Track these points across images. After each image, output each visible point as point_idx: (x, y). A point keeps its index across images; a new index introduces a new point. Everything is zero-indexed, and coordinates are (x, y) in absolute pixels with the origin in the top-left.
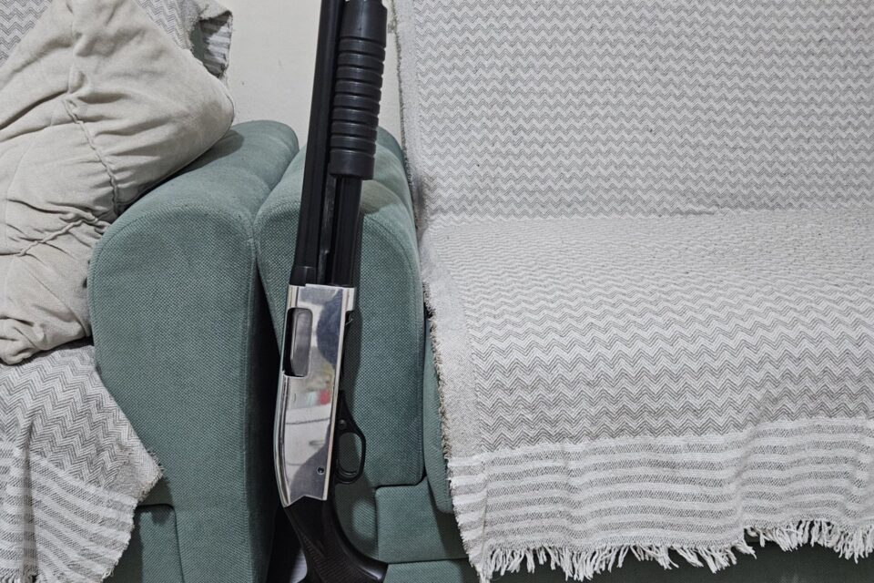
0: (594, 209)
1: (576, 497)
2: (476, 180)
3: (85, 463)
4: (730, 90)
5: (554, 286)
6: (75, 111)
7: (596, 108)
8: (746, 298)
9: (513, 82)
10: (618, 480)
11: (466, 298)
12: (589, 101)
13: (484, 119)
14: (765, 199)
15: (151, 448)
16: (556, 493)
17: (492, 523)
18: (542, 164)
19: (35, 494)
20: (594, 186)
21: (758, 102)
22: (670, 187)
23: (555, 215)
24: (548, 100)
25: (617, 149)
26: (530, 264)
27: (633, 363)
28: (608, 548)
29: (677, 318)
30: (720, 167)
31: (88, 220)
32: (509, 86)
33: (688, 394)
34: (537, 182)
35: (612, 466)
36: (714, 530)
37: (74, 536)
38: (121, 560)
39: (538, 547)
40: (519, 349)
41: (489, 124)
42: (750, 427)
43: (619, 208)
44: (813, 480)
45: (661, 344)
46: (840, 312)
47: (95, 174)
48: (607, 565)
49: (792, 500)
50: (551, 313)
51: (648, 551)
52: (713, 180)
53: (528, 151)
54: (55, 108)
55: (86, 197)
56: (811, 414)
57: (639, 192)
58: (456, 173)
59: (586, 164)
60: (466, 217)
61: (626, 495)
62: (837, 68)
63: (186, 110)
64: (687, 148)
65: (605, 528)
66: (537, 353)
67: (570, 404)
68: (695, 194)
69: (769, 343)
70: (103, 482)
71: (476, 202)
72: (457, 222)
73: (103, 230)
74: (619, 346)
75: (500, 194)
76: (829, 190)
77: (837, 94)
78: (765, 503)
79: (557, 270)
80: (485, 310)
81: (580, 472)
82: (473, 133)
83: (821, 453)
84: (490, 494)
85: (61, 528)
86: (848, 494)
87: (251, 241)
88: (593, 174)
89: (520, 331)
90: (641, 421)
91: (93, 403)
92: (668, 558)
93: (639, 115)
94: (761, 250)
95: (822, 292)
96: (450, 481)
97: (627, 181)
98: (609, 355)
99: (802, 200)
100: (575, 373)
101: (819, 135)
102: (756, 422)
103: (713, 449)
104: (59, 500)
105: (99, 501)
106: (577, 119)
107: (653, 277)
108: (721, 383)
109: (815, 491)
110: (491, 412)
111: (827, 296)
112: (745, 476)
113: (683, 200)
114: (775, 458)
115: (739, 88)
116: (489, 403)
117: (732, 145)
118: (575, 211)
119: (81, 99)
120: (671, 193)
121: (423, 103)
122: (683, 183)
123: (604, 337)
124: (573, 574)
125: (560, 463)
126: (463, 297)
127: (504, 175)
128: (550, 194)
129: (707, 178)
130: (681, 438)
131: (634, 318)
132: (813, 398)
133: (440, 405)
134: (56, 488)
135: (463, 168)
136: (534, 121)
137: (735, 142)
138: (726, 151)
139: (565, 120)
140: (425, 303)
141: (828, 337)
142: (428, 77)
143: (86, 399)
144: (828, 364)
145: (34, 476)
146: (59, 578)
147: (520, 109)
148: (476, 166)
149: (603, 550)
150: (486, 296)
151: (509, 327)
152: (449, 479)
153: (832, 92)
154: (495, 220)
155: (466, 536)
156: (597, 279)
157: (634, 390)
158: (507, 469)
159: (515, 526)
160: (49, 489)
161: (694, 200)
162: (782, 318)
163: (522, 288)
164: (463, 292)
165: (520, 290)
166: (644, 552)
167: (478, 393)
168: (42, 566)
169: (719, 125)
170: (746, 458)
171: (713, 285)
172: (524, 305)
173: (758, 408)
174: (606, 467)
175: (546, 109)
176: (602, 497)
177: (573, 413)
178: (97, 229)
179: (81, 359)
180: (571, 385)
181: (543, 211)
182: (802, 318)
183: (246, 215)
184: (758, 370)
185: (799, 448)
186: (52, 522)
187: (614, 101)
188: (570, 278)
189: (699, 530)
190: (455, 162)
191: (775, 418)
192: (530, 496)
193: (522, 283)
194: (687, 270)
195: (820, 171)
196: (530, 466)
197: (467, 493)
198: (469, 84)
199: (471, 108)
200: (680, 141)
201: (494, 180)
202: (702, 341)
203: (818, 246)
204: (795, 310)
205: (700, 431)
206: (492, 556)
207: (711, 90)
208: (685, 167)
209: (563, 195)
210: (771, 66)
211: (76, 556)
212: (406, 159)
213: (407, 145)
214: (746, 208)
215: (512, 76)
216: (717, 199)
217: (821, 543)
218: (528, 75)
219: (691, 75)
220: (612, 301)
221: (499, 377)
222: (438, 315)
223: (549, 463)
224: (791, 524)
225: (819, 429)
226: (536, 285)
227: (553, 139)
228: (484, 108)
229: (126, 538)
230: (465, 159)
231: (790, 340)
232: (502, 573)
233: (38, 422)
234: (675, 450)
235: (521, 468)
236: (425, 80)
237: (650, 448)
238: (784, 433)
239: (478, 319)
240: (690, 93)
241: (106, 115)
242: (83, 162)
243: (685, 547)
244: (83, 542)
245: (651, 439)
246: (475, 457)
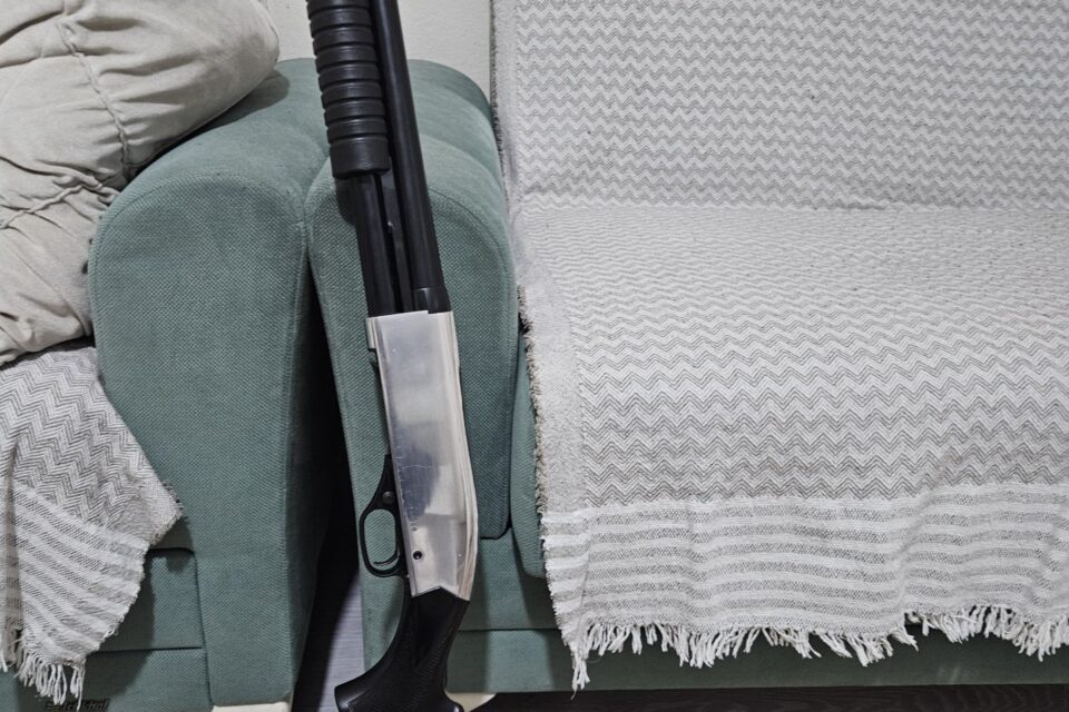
0: (733, 196)
1: (699, 568)
2: (586, 151)
3: (83, 497)
4: (919, 49)
5: (686, 299)
6: (73, 39)
7: (745, 64)
8: (932, 327)
9: (640, 25)
10: (753, 548)
11: (573, 310)
12: (736, 55)
13: (600, 72)
14: (951, 194)
15: (167, 481)
16: (675, 561)
17: (592, 593)
18: (671, 134)
19: (20, 533)
20: (734, 167)
21: (952, 67)
22: (831, 172)
23: (683, 202)
24: (684, 50)
25: (768, 120)
26: (654, 268)
27: (784, 405)
28: (735, 630)
29: (843, 349)
30: (897, 149)
31: (89, 186)
32: (634, 29)
33: (850, 448)
34: (663, 158)
35: (749, 530)
36: (869, 615)
37: (69, 586)
38: (127, 616)
39: (647, 623)
40: (641, 381)
41: (606, 79)
42: (926, 492)
43: (764, 197)
44: (995, 558)
45: (820, 382)
46: (1050, 351)
47: (100, 125)
48: (732, 649)
49: (968, 581)
50: (682, 336)
51: (784, 635)
52: (887, 165)
53: (653, 117)
54: (46, 34)
55: (87, 156)
56: (1002, 478)
57: (792, 177)
58: (560, 141)
59: (726, 137)
60: (570, 199)
61: (762, 567)
62: (1058, 27)
63: (217, 44)
64: (857, 123)
65: (733, 605)
66: (664, 387)
67: (700, 452)
68: (863, 183)
69: (958, 387)
70: (106, 520)
71: (583, 180)
72: (558, 205)
73: (109, 200)
74: (767, 383)
75: (614, 171)
76: (1032, 185)
77: (1055, 61)
78: (934, 584)
79: (690, 278)
80: (596, 327)
81: (708, 537)
82: (585, 89)
83: (1010, 526)
84: (592, 558)
85: (53, 574)
86: (1038, 577)
87: (301, 224)
88: (735, 150)
89: (641, 357)
90: (788, 478)
91: (94, 422)
92: (808, 645)
93: (800, 77)
94: (948, 262)
95: (1027, 323)
96: (543, 541)
97: (778, 162)
98: (755, 393)
99: (997, 197)
100: (710, 415)
101: (1026, 113)
102: (933, 485)
103: (876, 517)
104: (51, 541)
105: (100, 544)
106: (720, 78)
107: (813, 293)
108: (892, 435)
109: (997, 571)
110: (600, 459)
111: (1034, 329)
112: (912, 550)
113: (847, 189)
114: (952, 530)
115: (930, 47)
116: (597, 447)
117: (914, 120)
118: (709, 198)
119: (81, 23)
120: (831, 180)
121: (522, 46)
122: (848, 167)
123: (749, 371)
124: (690, 658)
125: (683, 525)
126: (569, 309)
127: (622, 146)
128: (678, 174)
129: (880, 162)
130: (838, 501)
131: (787, 347)
132: (1007, 458)
133: (536, 447)
134: (46, 525)
135: (569, 135)
136: (664, 78)
137: (918, 118)
138: (907, 129)
139: (704, 78)
140: (519, 314)
141: (1033, 383)
142: (530, 12)
143: (86, 417)
144: (1030, 416)
145: (19, 511)
146: (50, 634)
147: (648, 60)
148: (586, 134)
149: (729, 631)
150: (598, 309)
151: (628, 351)
152: (543, 537)
153: (1048, 59)
154: (605, 204)
155: (560, 608)
156: (741, 293)
157: (783, 440)
158: (615, 529)
159: (621, 598)
160: (37, 527)
161: (861, 190)
162: (976, 356)
163: (644, 300)
164: (567, 301)
165: (642, 303)
166: (779, 636)
167: (585, 434)
168: (28, 619)
169: (900, 95)
170: (916, 528)
171: (889, 307)
172: (648, 323)
173: (937, 467)
174: (739, 531)
175: (680, 63)
176: (733, 568)
177: (704, 464)
178: (102, 198)
179: (79, 363)
180: (704, 430)
181: (668, 195)
182: (1001, 356)
183: (295, 190)
184: (941, 420)
185: (983, 518)
186: (41, 566)
187: (768, 56)
188: (707, 290)
189: (850, 613)
190: (559, 126)
191: (957, 481)
192: (642, 562)
193: (645, 293)
194: (856, 285)
195: (1023, 160)
196: (644, 526)
197: (565, 556)
198: (583, 24)
199: (583, 57)
200: (849, 112)
201: (608, 152)
202: (873, 380)
203: (1020, 261)
204: (993, 346)
205: (861, 494)
206: (589, 631)
207: (893, 48)
208: (853, 147)
209: (695, 176)
210: (973, 20)
211: (72, 609)
212: (496, 119)
213: (498, 101)
214: (926, 203)
215: (639, 17)
216: (890, 190)
217: (997, 633)
218: (659, 16)
219: (870, 26)
220: (760, 323)
221: (613, 415)
222: (536, 330)
223: (669, 525)
224: (963, 610)
225: (1010, 497)
226: (663, 297)
227: (687, 102)
228: (600, 57)
229: (134, 589)
230: (572, 123)
231: (984, 384)
232: (601, 653)
233: (24, 443)
234: (828, 516)
235: (633, 528)
236: (525, 17)
237: (796, 511)
238: (966, 500)
239: (588, 339)
240: (867, 50)
241: (115, 47)
242: (84, 109)
243: (831, 633)
244: (80, 592)
245: (798, 500)
246: (576, 513)
